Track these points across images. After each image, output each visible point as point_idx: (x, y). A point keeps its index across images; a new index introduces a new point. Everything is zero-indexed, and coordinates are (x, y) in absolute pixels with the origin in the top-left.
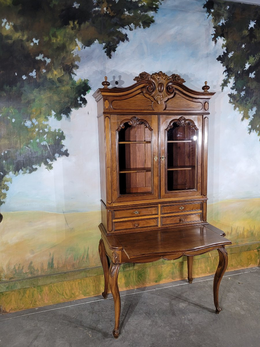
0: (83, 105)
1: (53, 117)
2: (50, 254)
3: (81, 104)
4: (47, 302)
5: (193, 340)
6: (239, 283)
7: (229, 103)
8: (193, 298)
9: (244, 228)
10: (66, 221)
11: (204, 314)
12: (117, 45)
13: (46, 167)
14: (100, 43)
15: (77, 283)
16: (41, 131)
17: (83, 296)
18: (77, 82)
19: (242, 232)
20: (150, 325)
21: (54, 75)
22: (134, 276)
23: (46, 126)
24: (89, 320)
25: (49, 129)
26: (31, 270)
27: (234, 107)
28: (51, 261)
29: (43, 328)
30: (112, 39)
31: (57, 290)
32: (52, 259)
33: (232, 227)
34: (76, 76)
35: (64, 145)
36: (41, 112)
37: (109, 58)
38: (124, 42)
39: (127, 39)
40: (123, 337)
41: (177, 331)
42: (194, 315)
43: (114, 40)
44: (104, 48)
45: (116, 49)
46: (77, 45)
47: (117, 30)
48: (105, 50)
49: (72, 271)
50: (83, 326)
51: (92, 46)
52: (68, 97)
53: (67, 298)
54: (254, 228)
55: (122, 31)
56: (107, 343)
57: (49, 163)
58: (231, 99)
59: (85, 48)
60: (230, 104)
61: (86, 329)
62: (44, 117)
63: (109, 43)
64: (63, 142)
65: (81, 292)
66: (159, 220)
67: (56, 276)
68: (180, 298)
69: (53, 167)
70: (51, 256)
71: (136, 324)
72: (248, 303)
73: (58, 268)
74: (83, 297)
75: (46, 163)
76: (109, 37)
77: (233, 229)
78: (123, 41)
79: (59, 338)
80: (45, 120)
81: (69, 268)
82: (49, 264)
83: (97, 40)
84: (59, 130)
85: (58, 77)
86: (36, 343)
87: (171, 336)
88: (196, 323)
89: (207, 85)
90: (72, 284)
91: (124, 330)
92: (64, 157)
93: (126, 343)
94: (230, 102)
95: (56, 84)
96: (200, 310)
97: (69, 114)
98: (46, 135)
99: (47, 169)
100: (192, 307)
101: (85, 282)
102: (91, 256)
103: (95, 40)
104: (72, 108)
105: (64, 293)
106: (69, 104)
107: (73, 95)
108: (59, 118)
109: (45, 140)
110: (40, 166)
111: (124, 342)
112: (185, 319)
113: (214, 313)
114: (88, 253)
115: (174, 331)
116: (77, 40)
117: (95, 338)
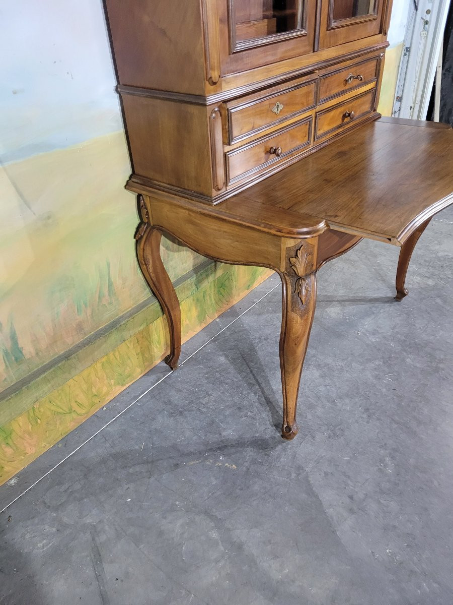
4: (33, 451)
8: (336, 291)
11: (384, 311)
15: (99, 365)
17: (118, 387)
22: (212, 294)
24: (188, 434)
28: (9, 345)
29: (88, 520)
31: (53, 408)
32: (14, 338)
41: (376, 363)
42: (370, 320)
49: (81, 344)
50: (190, 454)
53: (83, 412)
56: (283, 459)
61: (206, 458)
65: (112, 382)
67: (45, 377)
73: (37, 354)
74: (119, 389)
79: (165, 518)
81: (72, 340)
82: (6, 354)
87: (378, 378)
88: (389, 334)
90: (89, 375)
93: (320, 436)
96: (370, 308)
101: (117, 354)
102: (118, 282)
105: (74, 405)
111: (314, 437)
112: (365, 335)
114: (109, 279)
115: (372, 365)
117: (247, 464)
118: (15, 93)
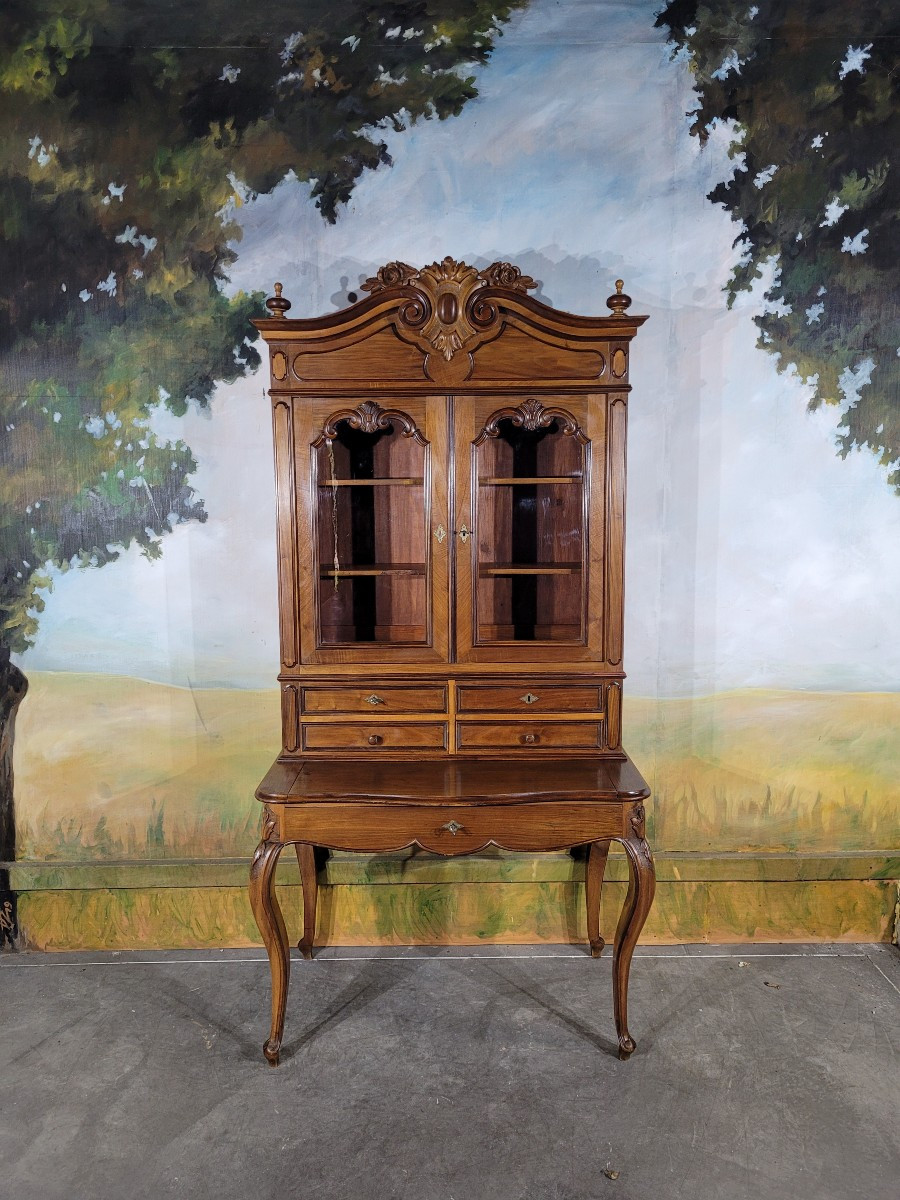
0: (248, 368)
1: (163, 405)
2: (154, 803)
3: (242, 367)
4: (144, 939)
5: (491, 1117)
6: (766, 984)
7: (757, 346)
8: (574, 1001)
9: (819, 796)
10: (199, 712)
11: (577, 1053)
12: (356, 180)
13: (142, 550)
14: (300, 180)
15: (230, 898)
16: (129, 447)
17: (247, 939)
18: (231, 300)
19: (810, 809)
20: (389, 1050)
21: (166, 286)
22: (408, 907)
23: (143, 434)
24: (229, 1005)
25: (152, 442)
26: (103, 841)
27: (780, 361)
28: (155, 824)
29: (102, 1003)
30: (337, 162)
31: (173, 909)
32: (160, 818)
33: (769, 788)
34: (230, 282)
35: (194, 487)
36: (129, 393)
37: (328, 224)
38: (375, 169)
39: (387, 160)
40: (293, 1064)
41: (458, 1082)
42: (543, 1048)
43: (345, 165)
44: (314, 194)
45: (352, 193)
46: (231, 191)
47: (354, 136)
48: (317, 198)
49: (215, 862)
50: (206, 1017)
51: (277, 191)
52: (205, 346)
53: (201, 937)
54: (865, 801)
55: (368, 136)
56: (242, 1071)
57: (151, 541)
58: (766, 334)
59: (254, 198)
60: (763, 353)
61: (208, 1028)
62: (137, 406)
63: (330, 176)
64: (191, 479)
65: (241, 927)
66: (452, 729)
67: (168, 868)
68: (529, 995)
69: (162, 550)
70: (157, 809)
71: (351, 1041)
72: (753, 1049)
73: (175, 846)
74: (247, 942)
75: (143, 540)
76: (329, 157)
77: (773, 795)
78: (373, 165)
79: (128, 1036)
80: (140, 414)
81: (208, 852)
82: (151, 830)
83: (291, 170)
84: (179, 444)
85: (176, 291)
86: (67, 1035)
87: (431, 1091)
88: (531, 1073)
89: (624, 292)
90: (216, 900)
91: (306, 1049)
92: (193, 525)
93: (293, 1083)
94: (762, 344)
95: (170, 309)
96: (570, 1040)
97: (206, 396)
98: (143, 459)
99: (145, 557)
100: (553, 1027)
103: (287, 173)
104: (215, 378)
105: (193, 921)
106: (209, 368)
107: (219, 340)
108: (178, 407)
109: (141, 474)
110: (127, 547)
111: (288, 1079)
112: (505, 1054)
113: (613, 1055)
115: (451, 1080)
116: (231, 177)
117: (218, 1053)
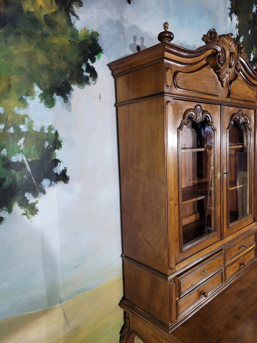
0: (91, 79)
1: (37, 99)
3: (87, 78)
10: (66, 318)
13: (23, 211)
16: (11, 130)
18: (80, 32)
21: (38, 8)
23: (22, 119)
25: (30, 127)
34: (79, 20)
35: (60, 159)
36: (10, 86)
37: (127, 3)
52: (65, 59)
57: (30, 203)
62: (17, 97)
64: (59, 154)
69: (39, 208)
75: (24, 203)
80: (20, 104)
84: (50, 128)
85: (45, 14)
92: (61, 185)
95: (41, 27)
97: (67, 95)
98: (22, 140)
99: (25, 216)
104: (72, 83)
106: (68, 76)
107: (74, 57)
108: (50, 103)
109: (21, 151)
110: (10, 210)
118: (75, 267)
